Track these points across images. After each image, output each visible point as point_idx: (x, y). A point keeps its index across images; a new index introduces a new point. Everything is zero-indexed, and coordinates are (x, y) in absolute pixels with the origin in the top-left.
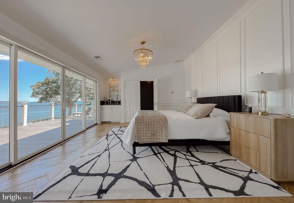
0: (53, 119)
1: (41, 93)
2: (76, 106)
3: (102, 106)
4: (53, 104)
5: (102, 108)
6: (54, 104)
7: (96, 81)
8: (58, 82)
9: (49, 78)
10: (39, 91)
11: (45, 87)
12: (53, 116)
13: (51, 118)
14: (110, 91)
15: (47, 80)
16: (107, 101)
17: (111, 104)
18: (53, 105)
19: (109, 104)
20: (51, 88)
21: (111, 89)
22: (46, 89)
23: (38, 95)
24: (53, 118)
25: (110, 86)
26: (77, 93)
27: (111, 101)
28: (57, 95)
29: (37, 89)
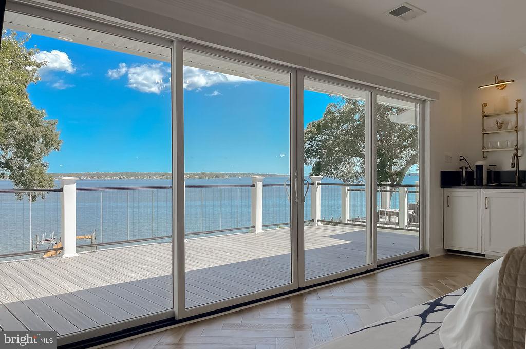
0: (320, 223)
1: (317, 152)
2: (388, 188)
3: (447, 191)
4: (317, 182)
5: (445, 196)
6: (320, 182)
7: (424, 101)
8: (353, 119)
9: (334, 110)
10: (313, 146)
11: (325, 134)
12: (318, 217)
13: (313, 220)
14: (485, 134)
15: (329, 116)
16: (470, 174)
17: (488, 186)
18: (319, 184)
19: (479, 185)
20: (337, 138)
21: (491, 123)
22: (326, 140)
23: (311, 157)
24: (318, 221)
25: (487, 113)
26: (405, 147)
27: (489, 173)
28: (352, 156)
29: (308, 142)
